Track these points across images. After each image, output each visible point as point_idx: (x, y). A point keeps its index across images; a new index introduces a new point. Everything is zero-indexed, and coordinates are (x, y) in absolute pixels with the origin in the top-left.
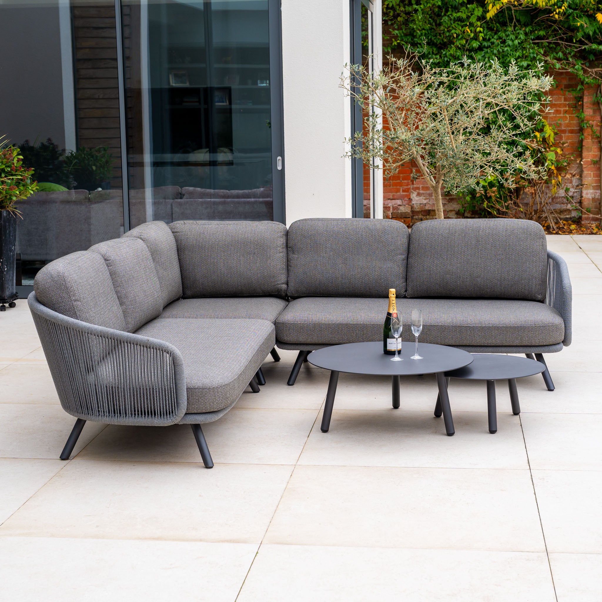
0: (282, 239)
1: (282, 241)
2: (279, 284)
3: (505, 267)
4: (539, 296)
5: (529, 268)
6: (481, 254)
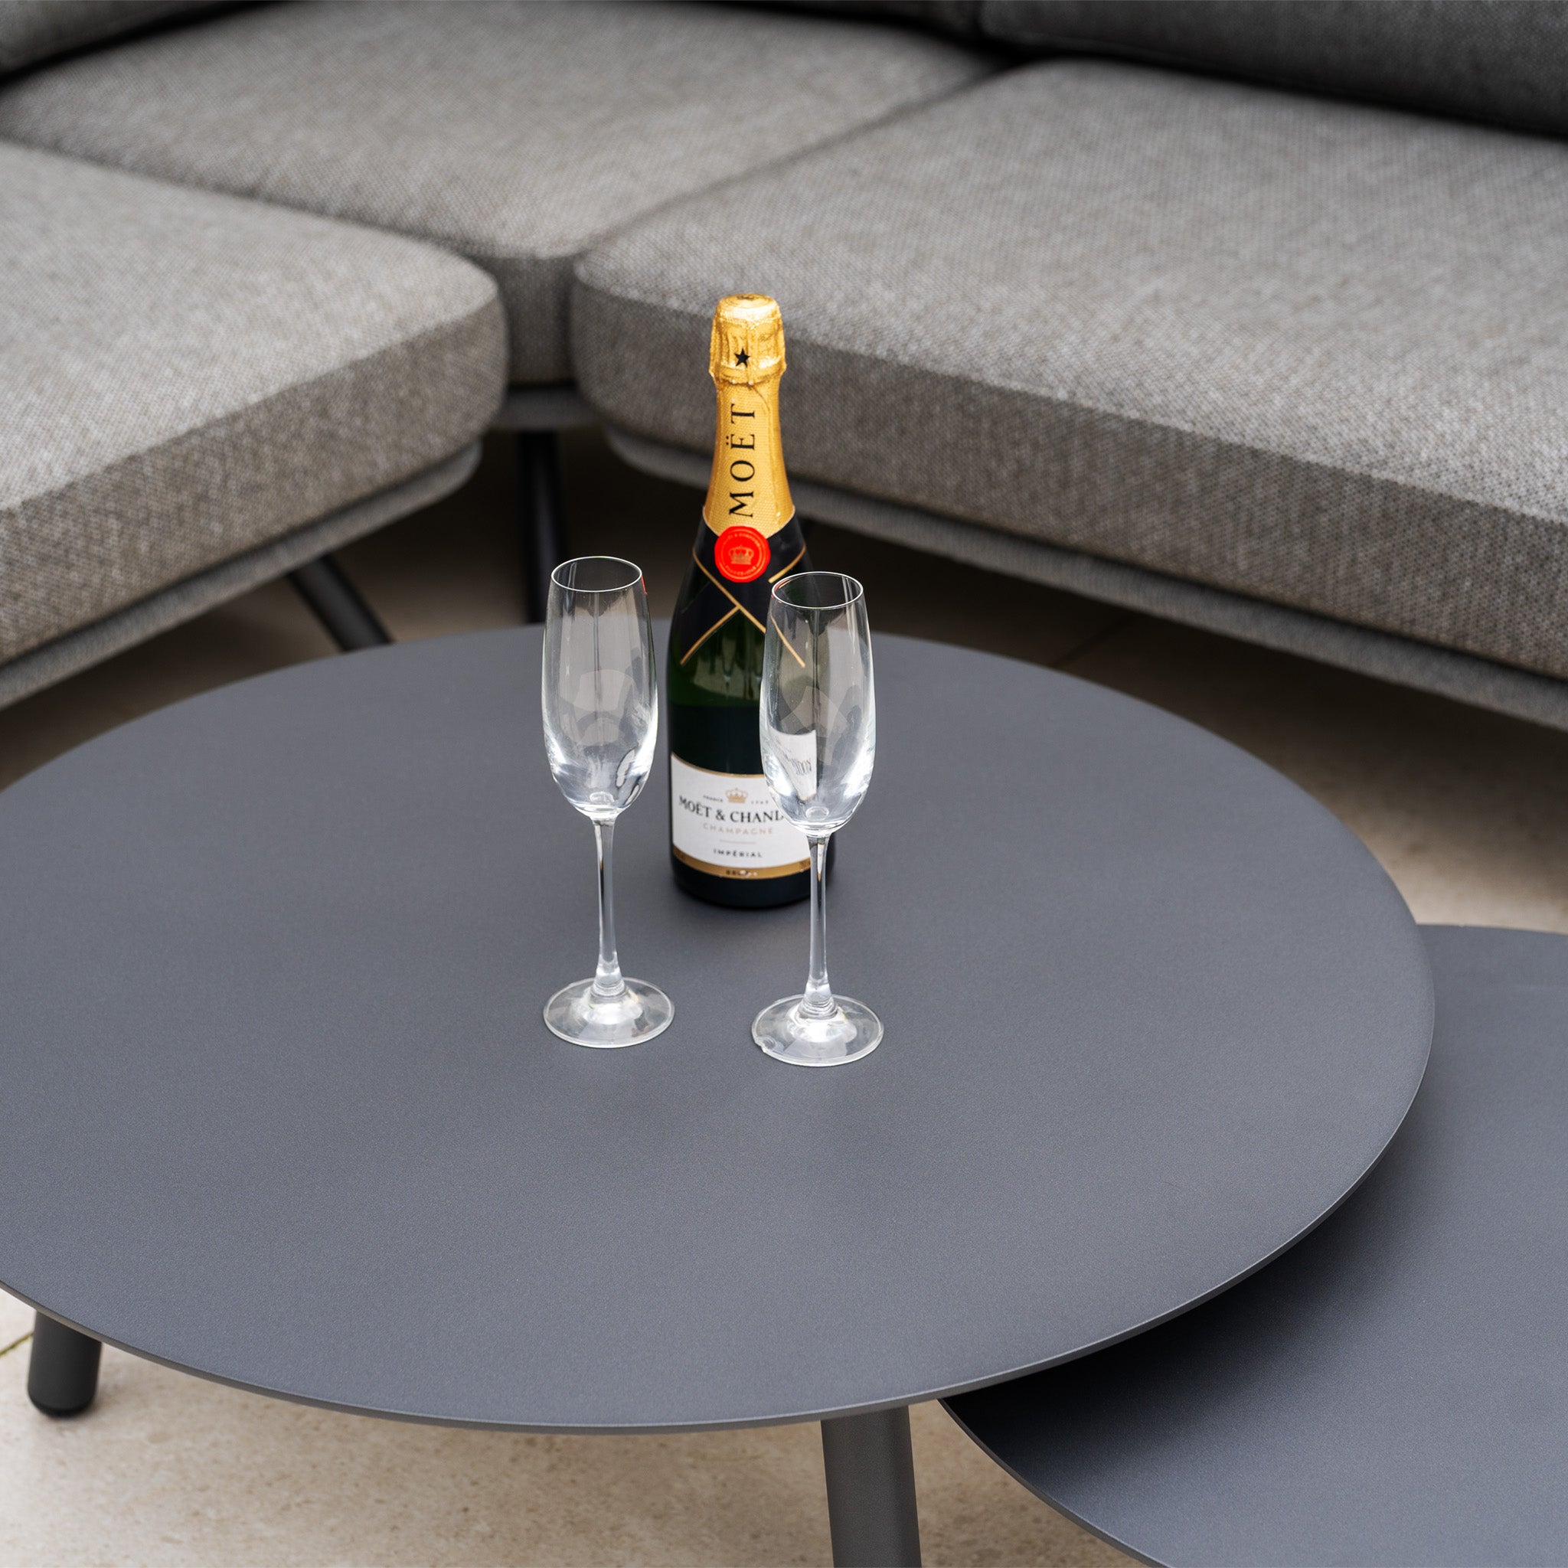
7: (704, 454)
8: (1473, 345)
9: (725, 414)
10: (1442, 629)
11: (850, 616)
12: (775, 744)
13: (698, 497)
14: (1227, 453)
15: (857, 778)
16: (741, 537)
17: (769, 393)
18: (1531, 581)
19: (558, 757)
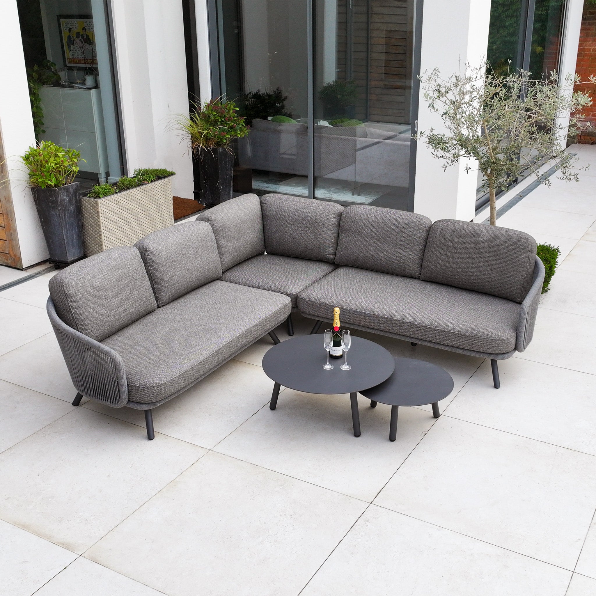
0: (334, 220)
1: (335, 220)
2: (327, 255)
3: (494, 271)
4: (519, 300)
5: (513, 275)
6: (476, 257)
7: (333, 320)
8: (394, 303)
9: (335, 317)
10: (393, 331)
11: (349, 334)
12: (342, 344)
13: (333, 324)
14: (371, 315)
15: (349, 347)
16: (336, 327)
17: (339, 315)
18: (401, 326)
19: (325, 346)
